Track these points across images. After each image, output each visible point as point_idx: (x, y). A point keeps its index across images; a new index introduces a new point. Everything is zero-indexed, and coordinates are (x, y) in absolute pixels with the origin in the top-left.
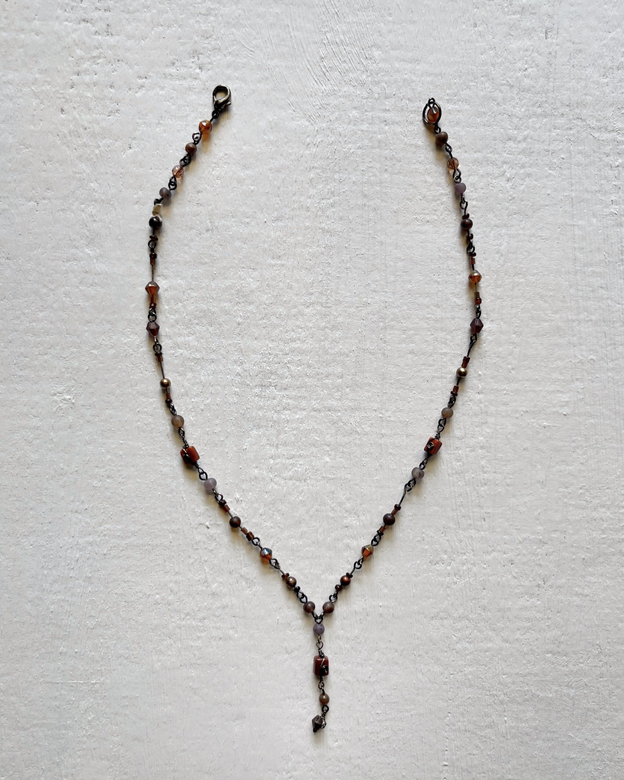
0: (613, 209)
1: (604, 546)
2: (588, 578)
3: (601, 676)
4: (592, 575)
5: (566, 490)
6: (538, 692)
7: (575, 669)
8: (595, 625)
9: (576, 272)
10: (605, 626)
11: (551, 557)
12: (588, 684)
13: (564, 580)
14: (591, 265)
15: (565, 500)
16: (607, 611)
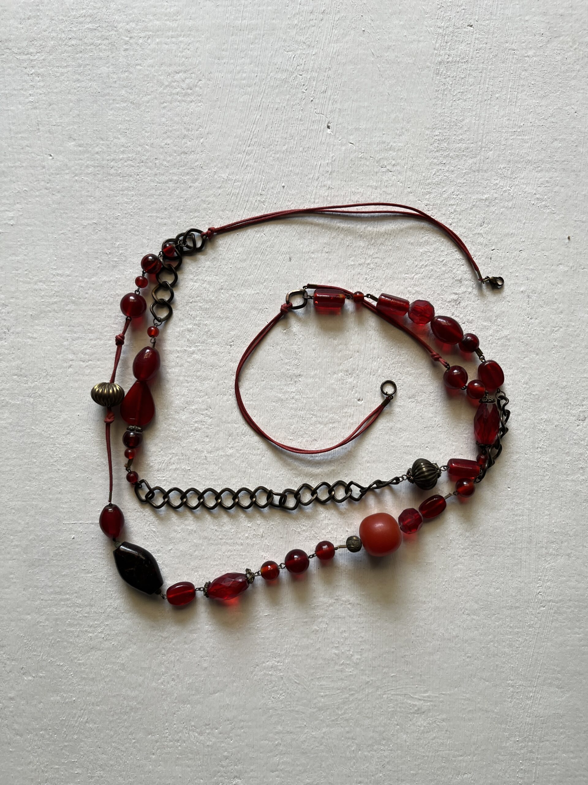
0: (31, 99)
1: (44, 306)
2: (36, 327)
3: (49, 389)
4: (38, 325)
5: (17, 272)
6: (10, 401)
7: (33, 385)
8: (43, 357)
9: (11, 138)
10: (48, 357)
11: (11, 314)
12: (41, 395)
13: (20, 329)
14: (20, 133)
15: (17, 278)
16: (49, 347)
